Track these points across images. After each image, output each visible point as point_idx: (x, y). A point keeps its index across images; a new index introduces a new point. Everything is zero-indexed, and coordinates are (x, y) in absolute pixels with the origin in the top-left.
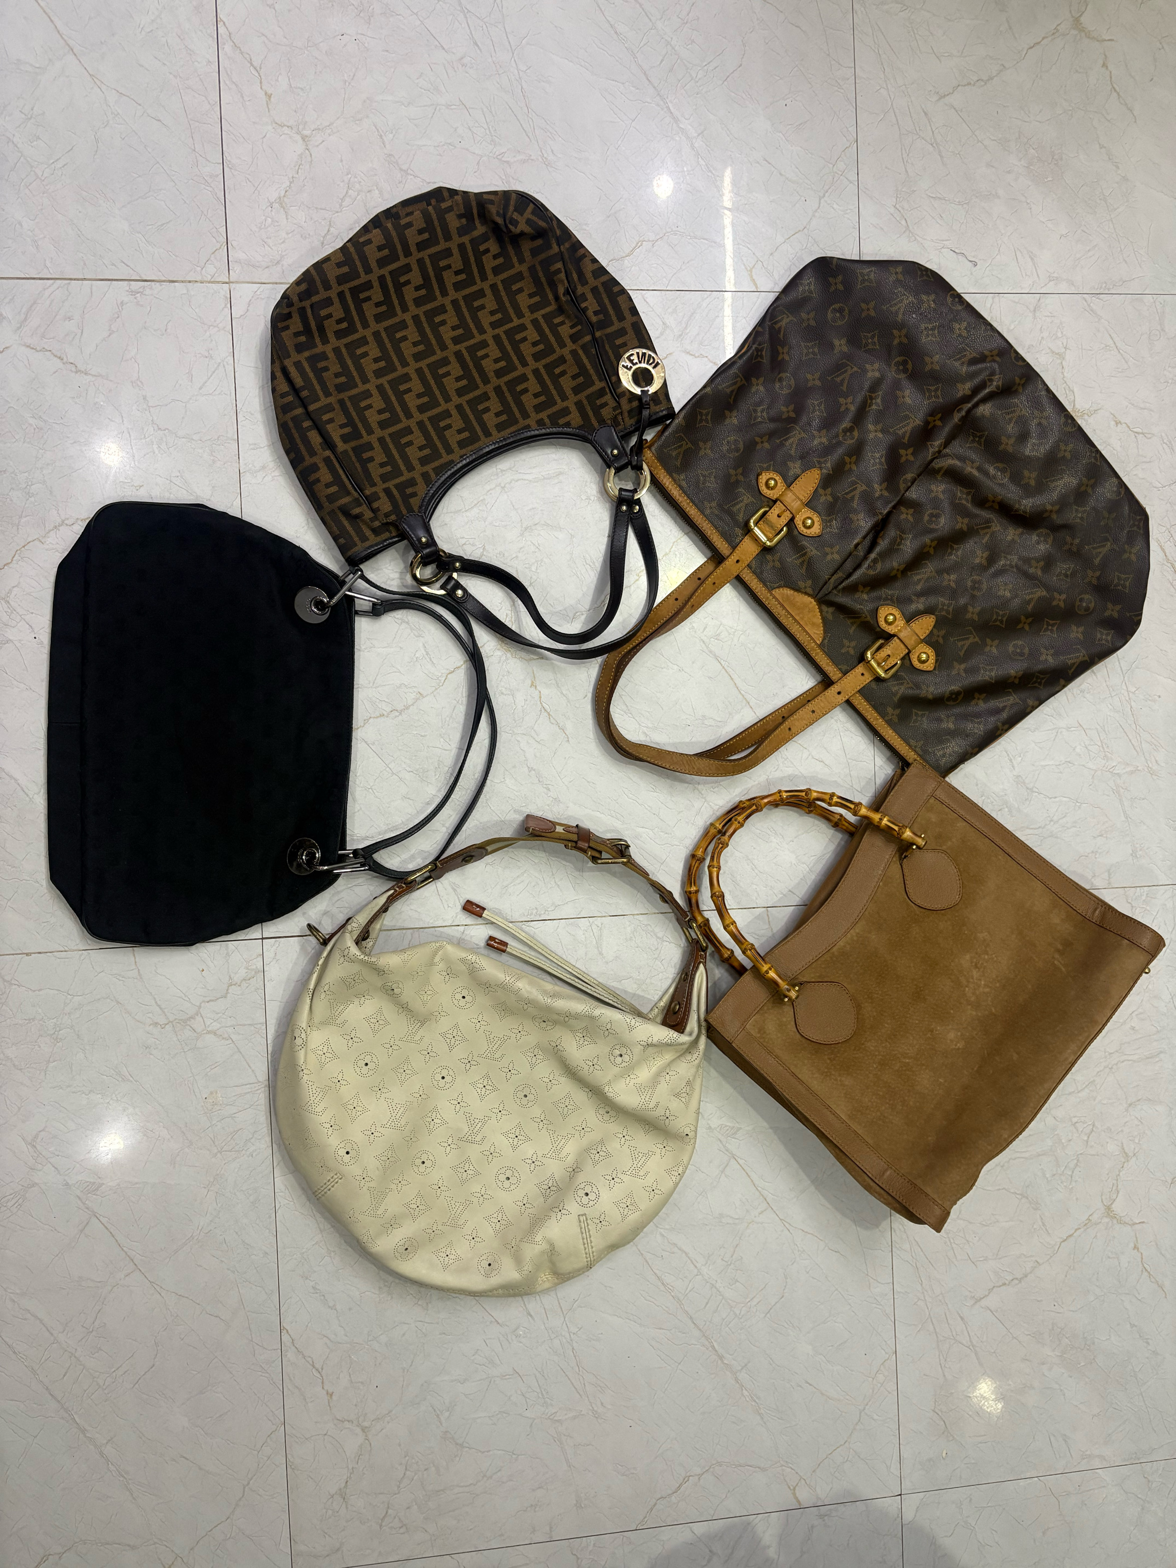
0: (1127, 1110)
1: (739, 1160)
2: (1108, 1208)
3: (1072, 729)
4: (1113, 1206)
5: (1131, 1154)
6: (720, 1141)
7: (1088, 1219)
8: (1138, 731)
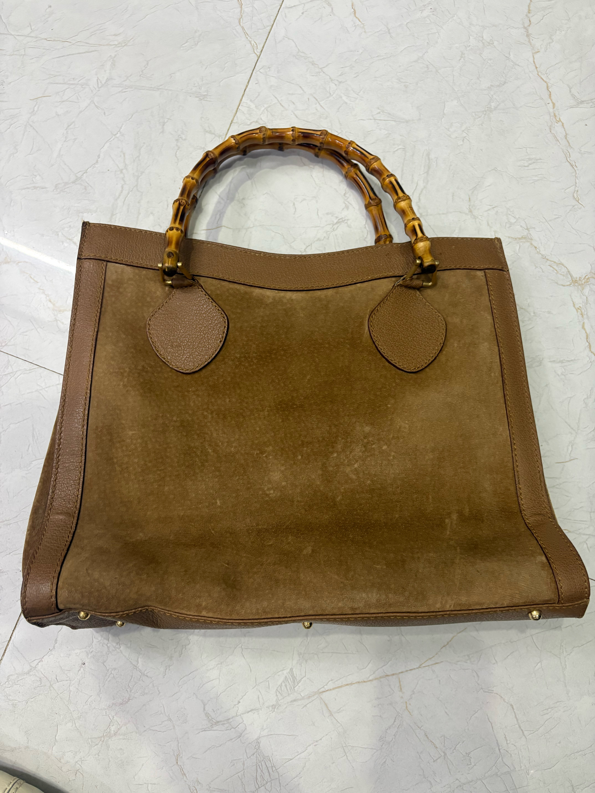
0: (475, 217)
1: (326, 688)
2: (575, 282)
3: (36, 109)
4: (575, 276)
5: (525, 233)
6: (295, 700)
7: (577, 309)
8: (74, 42)
